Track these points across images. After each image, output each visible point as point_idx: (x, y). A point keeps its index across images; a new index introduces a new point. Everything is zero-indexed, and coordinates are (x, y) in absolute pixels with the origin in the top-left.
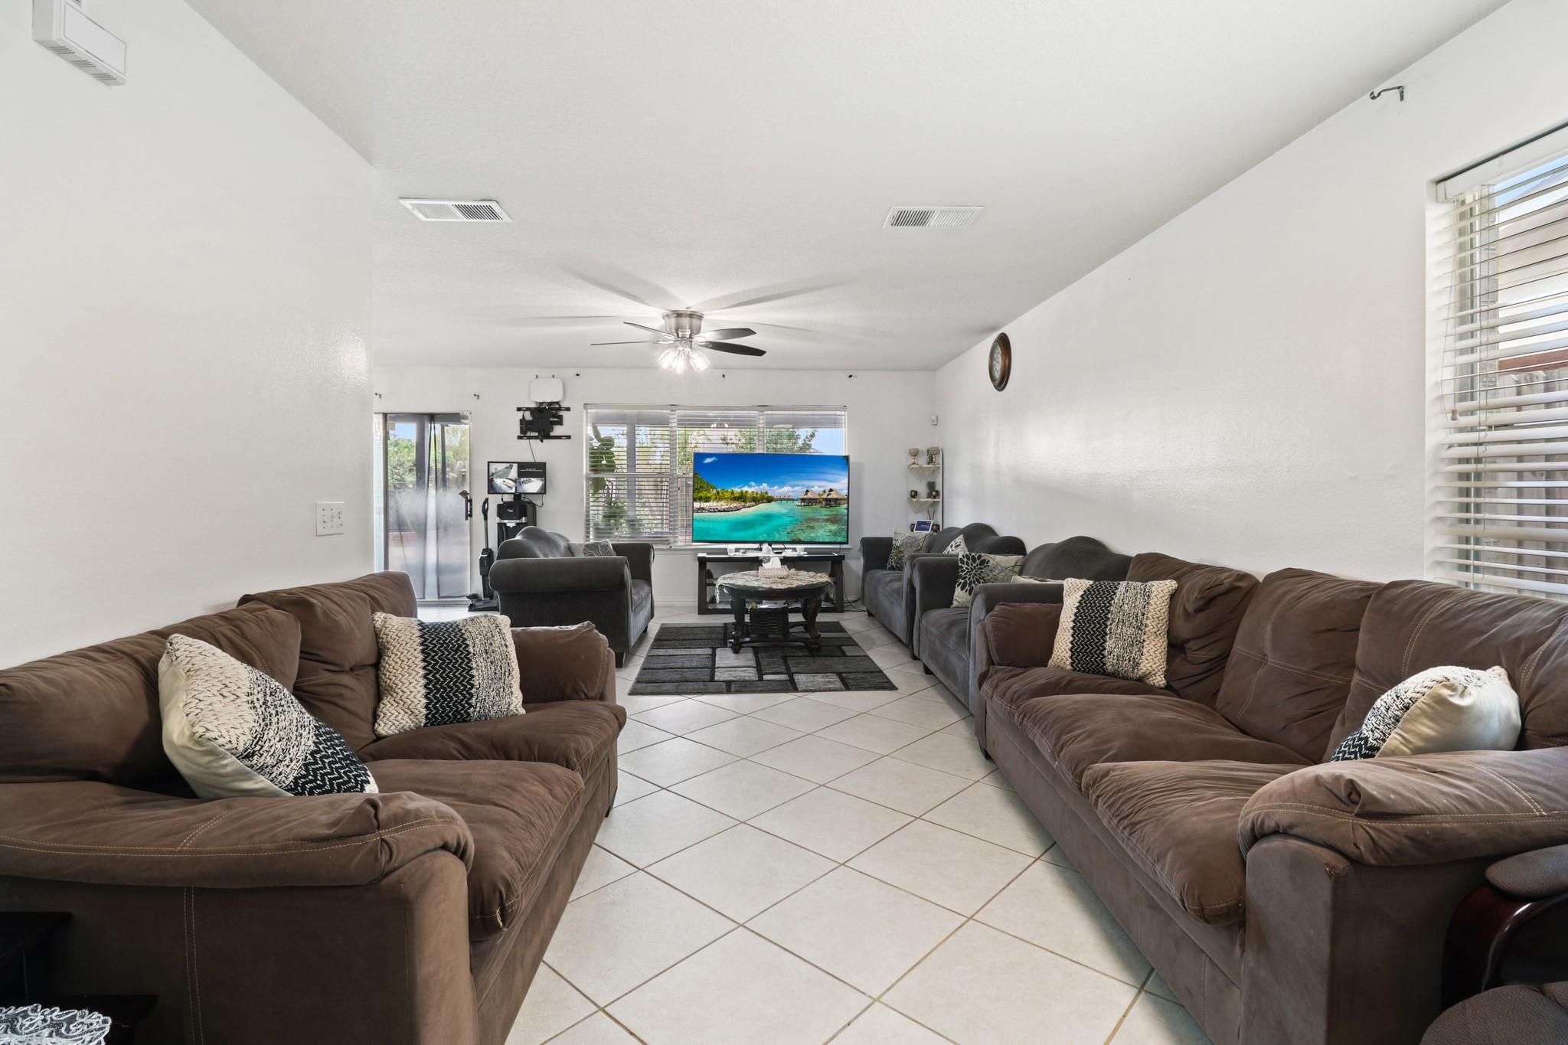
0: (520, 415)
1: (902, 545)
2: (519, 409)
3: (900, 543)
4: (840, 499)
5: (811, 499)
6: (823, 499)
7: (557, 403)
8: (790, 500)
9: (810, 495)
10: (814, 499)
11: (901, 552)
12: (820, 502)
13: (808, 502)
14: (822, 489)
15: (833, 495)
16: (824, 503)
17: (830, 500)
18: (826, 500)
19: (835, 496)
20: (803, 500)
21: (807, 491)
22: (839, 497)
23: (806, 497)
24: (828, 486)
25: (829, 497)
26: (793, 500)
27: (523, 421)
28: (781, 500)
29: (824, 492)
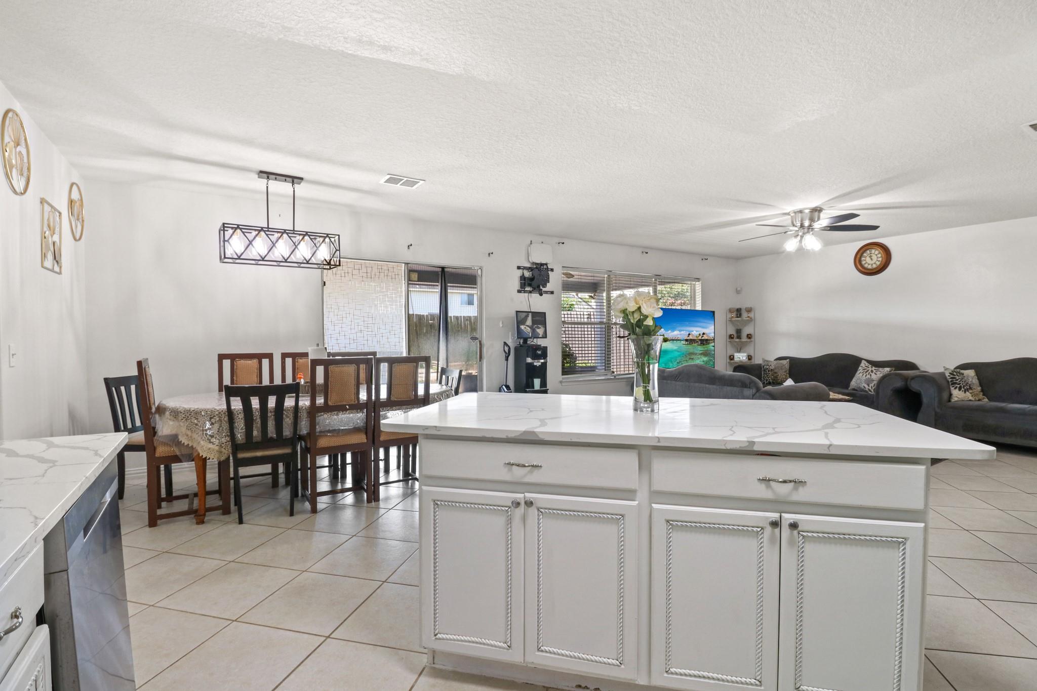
0: (520, 272)
1: (775, 368)
2: (519, 268)
3: (773, 367)
4: (709, 340)
5: (691, 340)
6: (699, 339)
7: (546, 264)
8: (678, 340)
9: (691, 337)
10: (693, 340)
11: (776, 373)
12: (697, 342)
13: (690, 341)
14: (698, 333)
15: (705, 337)
16: (699, 342)
17: (703, 340)
18: (701, 340)
19: (706, 338)
20: (686, 340)
21: (689, 334)
22: (709, 338)
23: (688, 338)
24: (702, 331)
25: (703, 338)
26: (680, 340)
27: (523, 278)
28: (673, 340)
29: (700, 335)
